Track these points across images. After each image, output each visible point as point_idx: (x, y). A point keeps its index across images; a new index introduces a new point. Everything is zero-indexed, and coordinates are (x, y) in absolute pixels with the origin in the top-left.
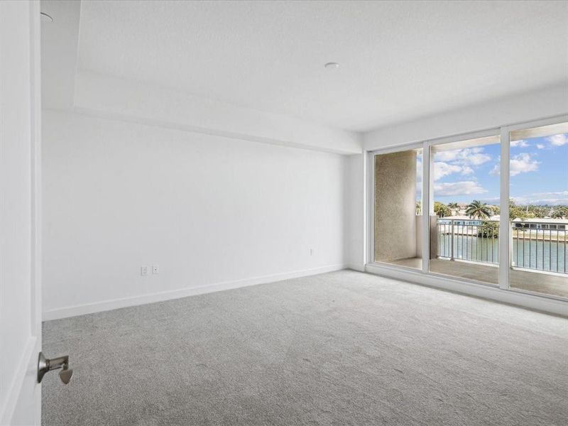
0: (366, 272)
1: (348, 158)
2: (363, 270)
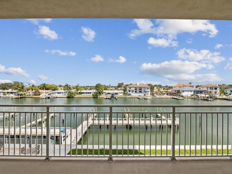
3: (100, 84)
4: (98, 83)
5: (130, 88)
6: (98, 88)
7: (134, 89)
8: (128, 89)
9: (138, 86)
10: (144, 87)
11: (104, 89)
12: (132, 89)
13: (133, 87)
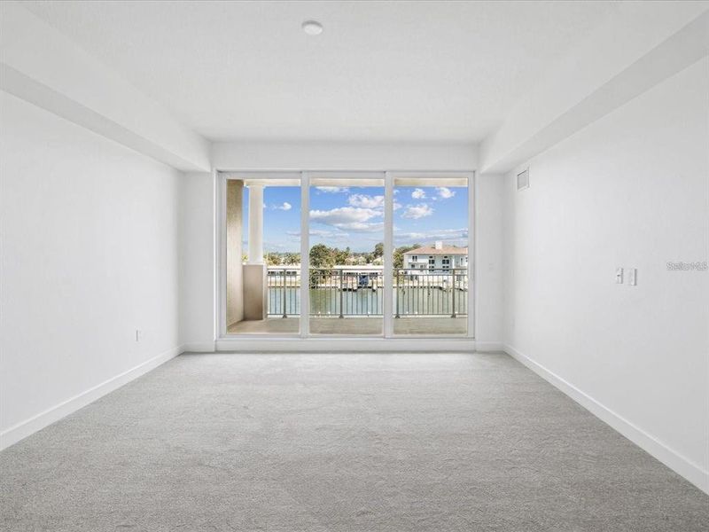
0: (217, 352)
1: (184, 176)
2: (213, 350)
3: (324, 247)
4: (317, 244)
5: (415, 258)
6: (317, 259)
7: (426, 261)
8: (407, 260)
9: (438, 250)
10: (457, 256)
11: (334, 261)
12: (421, 261)
13: (423, 256)
